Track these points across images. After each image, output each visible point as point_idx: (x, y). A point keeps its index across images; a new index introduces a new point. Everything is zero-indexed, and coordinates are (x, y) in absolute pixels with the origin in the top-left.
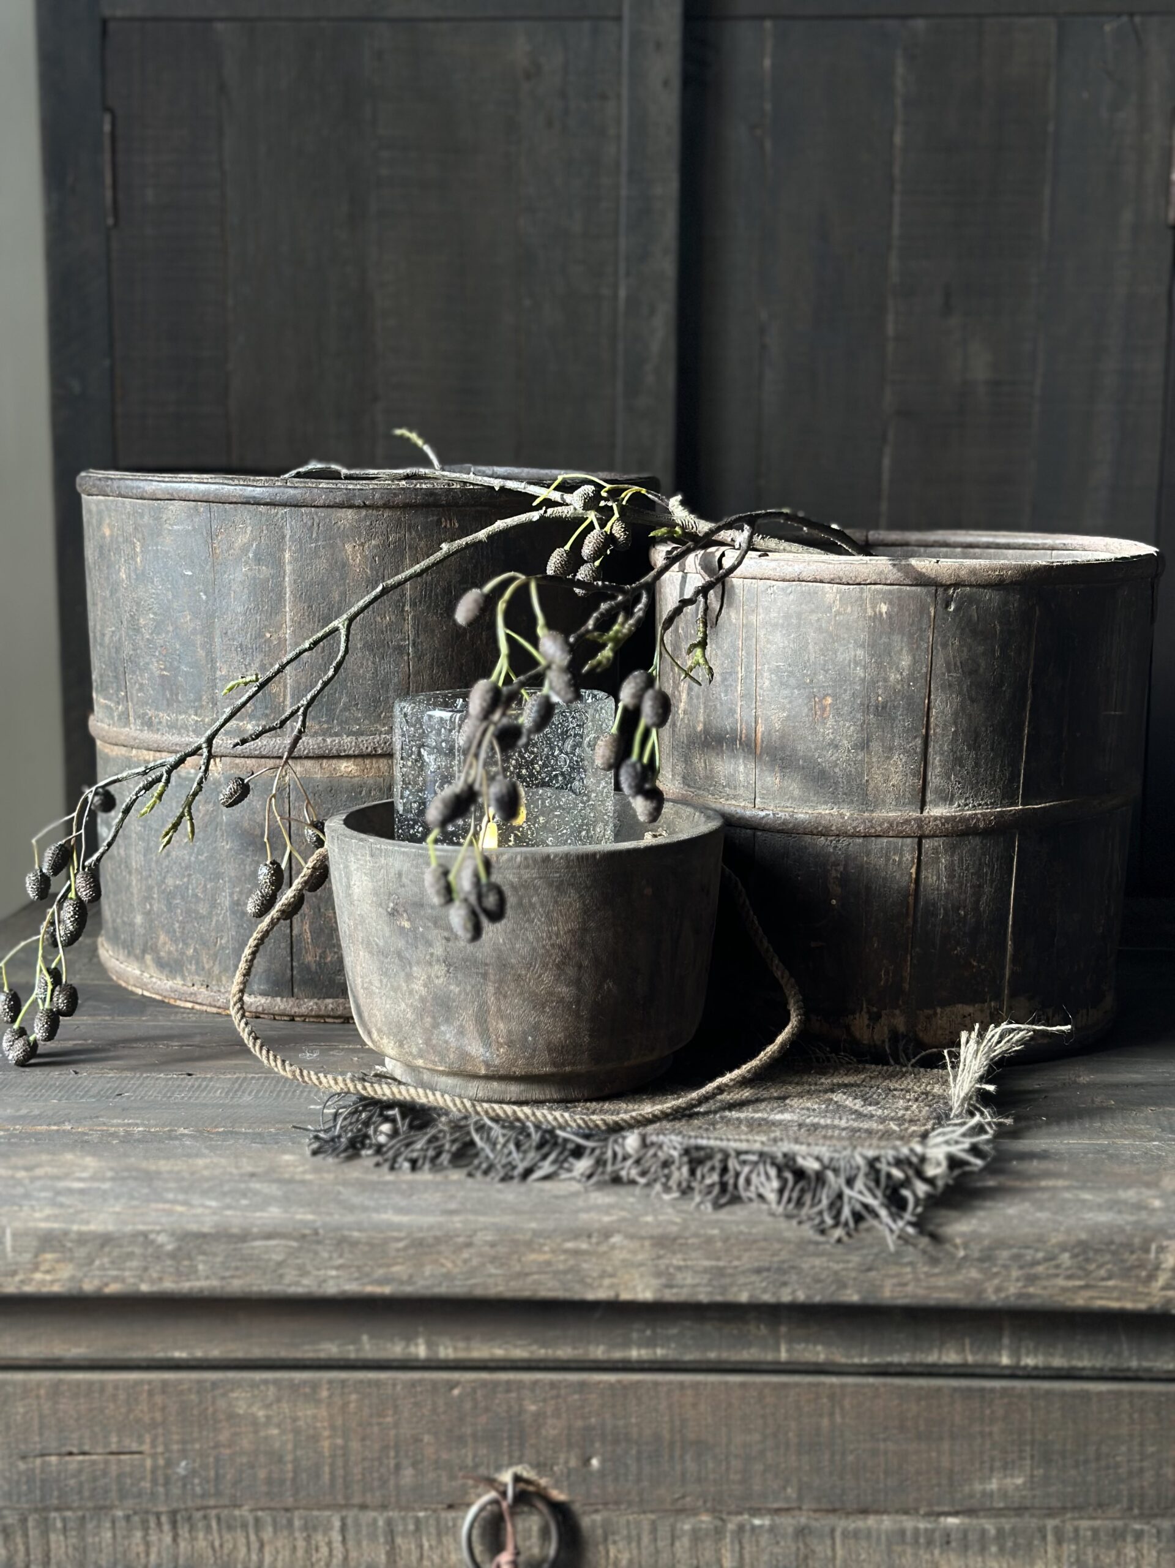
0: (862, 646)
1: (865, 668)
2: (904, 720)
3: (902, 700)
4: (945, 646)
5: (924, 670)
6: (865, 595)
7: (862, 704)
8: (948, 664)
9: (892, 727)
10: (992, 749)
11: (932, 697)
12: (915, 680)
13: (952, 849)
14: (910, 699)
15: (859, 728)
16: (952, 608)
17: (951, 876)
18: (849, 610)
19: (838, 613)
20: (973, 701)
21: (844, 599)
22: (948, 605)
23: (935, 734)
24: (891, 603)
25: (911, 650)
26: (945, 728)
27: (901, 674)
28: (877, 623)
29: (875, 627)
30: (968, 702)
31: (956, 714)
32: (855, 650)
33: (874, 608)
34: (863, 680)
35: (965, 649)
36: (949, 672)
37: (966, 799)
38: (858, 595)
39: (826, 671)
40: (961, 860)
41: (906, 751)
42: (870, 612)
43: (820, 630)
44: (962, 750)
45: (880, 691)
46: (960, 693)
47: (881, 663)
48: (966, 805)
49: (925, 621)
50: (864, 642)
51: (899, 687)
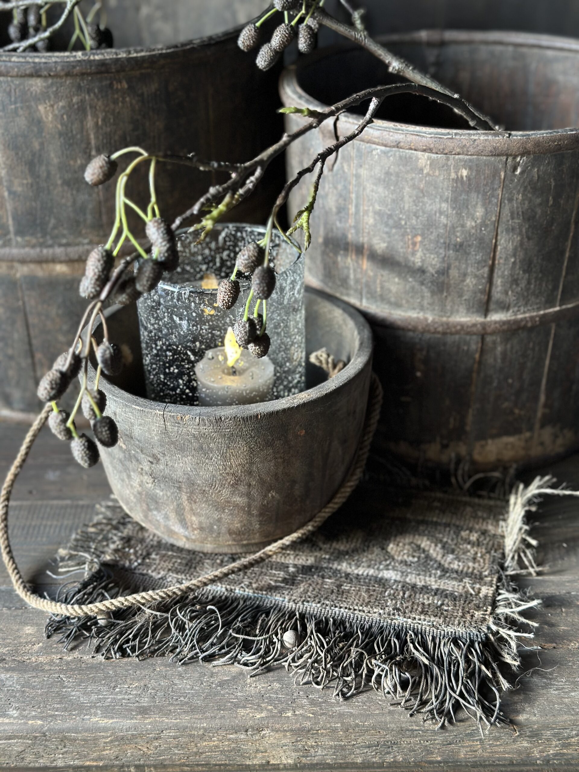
0: (447, 201)
1: (447, 216)
2: (476, 255)
3: (475, 240)
4: (510, 200)
5: (494, 219)
6: (449, 163)
7: (445, 243)
8: (512, 213)
9: (466, 260)
10: (541, 271)
11: (499, 238)
12: (486, 226)
13: (506, 340)
14: (481, 240)
15: (441, 260)
16: (519, 171)
17: (504, 359)
18: (437, 173)
19: (428, 174)
20: (529, 238)
21: (433, 164)
22: (515, 169)
23: (499, 264)
24: (470, 168)
25: (484, 205)
26: (506, 259)
27: (476, 222)
28: (459, 185)
29: (457, 187)
30: (526, 240)
31: (515, 249)
32: (440, 203)
33: (456, 173)
34: (446, 226)
35: (527, 202)
36: (513, 218)
37: (519, 307)
38: (444, 161)
39: (417, 217)
40: (512, 348)
41: (476, 276)
42: (453, 175)
43: (414, 187)
44: (518, 274)
45: (458, 234)
46: (520, 233)
47: (461, 214)
48: (518, 311)
49: (497, 182)
50: (448, 198)
51: (473, 231)
